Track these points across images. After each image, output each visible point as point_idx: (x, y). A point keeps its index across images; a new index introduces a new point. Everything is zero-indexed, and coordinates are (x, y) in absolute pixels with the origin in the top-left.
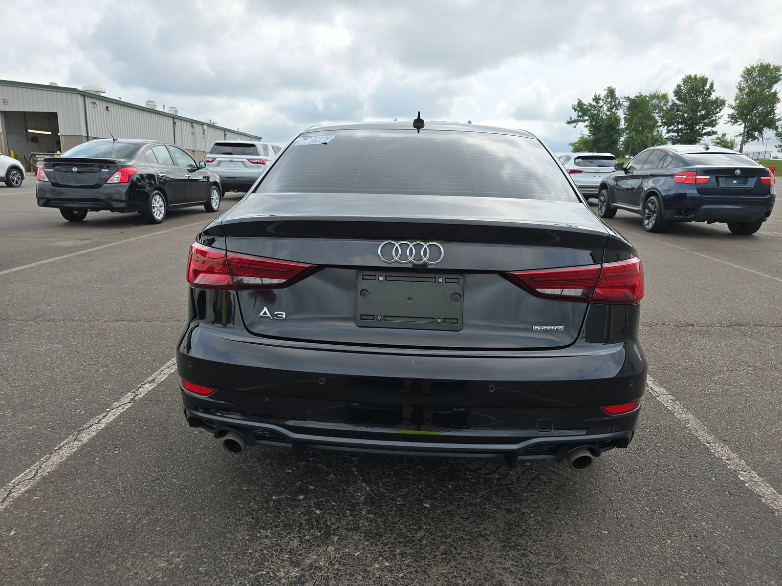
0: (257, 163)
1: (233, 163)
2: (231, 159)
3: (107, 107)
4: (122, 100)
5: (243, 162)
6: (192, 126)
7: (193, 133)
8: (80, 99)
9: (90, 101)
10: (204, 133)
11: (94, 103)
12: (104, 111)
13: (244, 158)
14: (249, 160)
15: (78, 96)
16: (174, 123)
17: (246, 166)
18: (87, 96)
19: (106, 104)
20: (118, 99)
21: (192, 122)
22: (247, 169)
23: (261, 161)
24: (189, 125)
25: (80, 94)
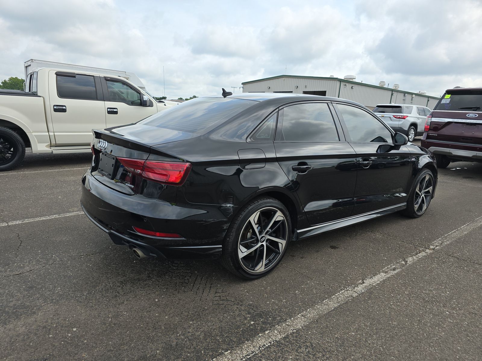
0: (399, 118)
1: (384, 118)
2: (383, 116)
3: (352, 87)
4: (363, 82)
5: (390, 117)
6: (404, 96)
7: (404, 100)
8: (338, 83)
9: (343, 84)
10: (412, 100)
11: (345, 85)
12: (350, 89)
13: (391, 115)
14: (394, 116)
15: (338, 81)
16: (392, 94)
17: (391, 120)
18: (342, 82)
19: (351, 85)
20: (360, 82)
21: (405, 93)
22: (391, 121)
23: (403, 117)
24: (403, 95)
25: (339, 81)
